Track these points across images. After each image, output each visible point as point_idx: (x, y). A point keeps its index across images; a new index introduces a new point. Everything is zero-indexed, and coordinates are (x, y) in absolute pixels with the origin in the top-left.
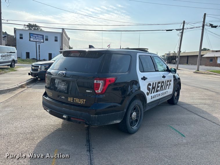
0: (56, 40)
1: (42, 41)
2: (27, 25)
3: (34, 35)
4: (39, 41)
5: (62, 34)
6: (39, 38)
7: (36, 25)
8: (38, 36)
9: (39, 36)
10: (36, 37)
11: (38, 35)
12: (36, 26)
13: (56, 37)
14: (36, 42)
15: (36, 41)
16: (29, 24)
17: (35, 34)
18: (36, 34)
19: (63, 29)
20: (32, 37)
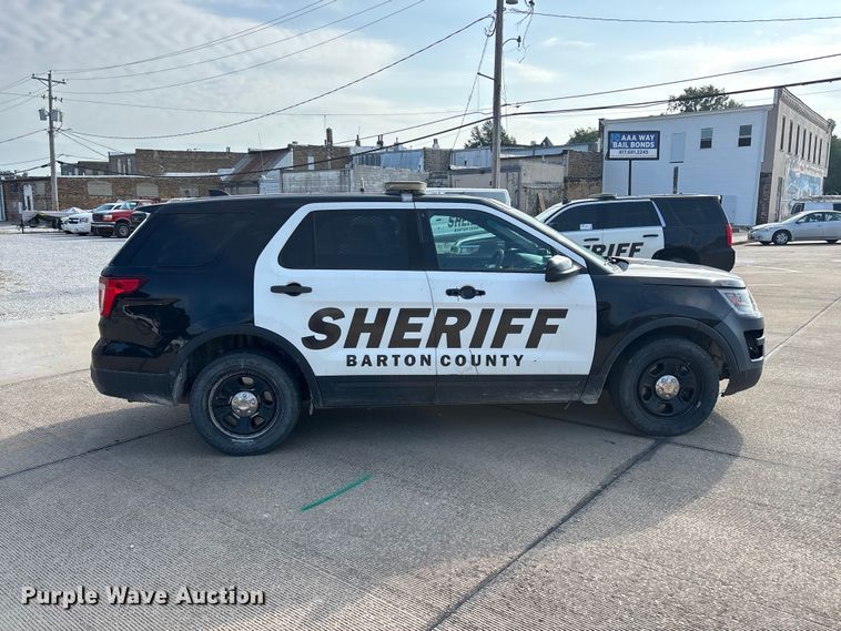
0: (745, 142)
1: (653, 153)
2: (681, 99)
3: (624, 138)
4: (643, 156)
5: (772, 112)
6: (643, 145)
7: (711, 88)
8: (637, 138)
9: (642, 137)
10: (629, 143)
11: (637, 133)
12: (711, 93)
13: (746, 130)
14: (630, 160)
15: (630, 156)
16: (689, 91)
17: (627, 133)
18: (631, 133)
19: (779, 89)
20: (615, 144)
